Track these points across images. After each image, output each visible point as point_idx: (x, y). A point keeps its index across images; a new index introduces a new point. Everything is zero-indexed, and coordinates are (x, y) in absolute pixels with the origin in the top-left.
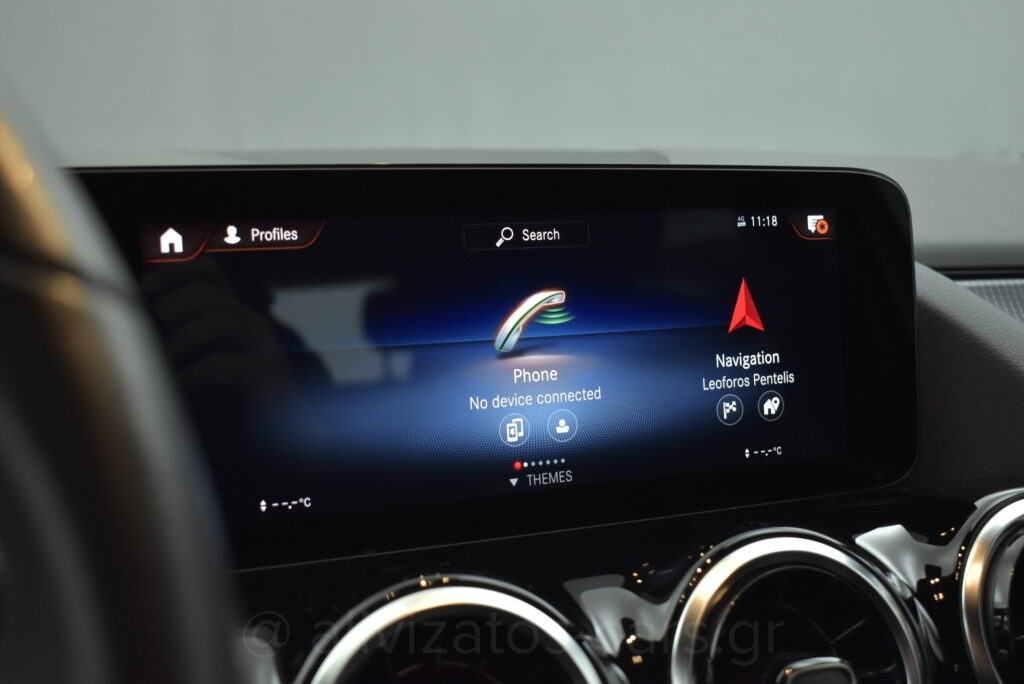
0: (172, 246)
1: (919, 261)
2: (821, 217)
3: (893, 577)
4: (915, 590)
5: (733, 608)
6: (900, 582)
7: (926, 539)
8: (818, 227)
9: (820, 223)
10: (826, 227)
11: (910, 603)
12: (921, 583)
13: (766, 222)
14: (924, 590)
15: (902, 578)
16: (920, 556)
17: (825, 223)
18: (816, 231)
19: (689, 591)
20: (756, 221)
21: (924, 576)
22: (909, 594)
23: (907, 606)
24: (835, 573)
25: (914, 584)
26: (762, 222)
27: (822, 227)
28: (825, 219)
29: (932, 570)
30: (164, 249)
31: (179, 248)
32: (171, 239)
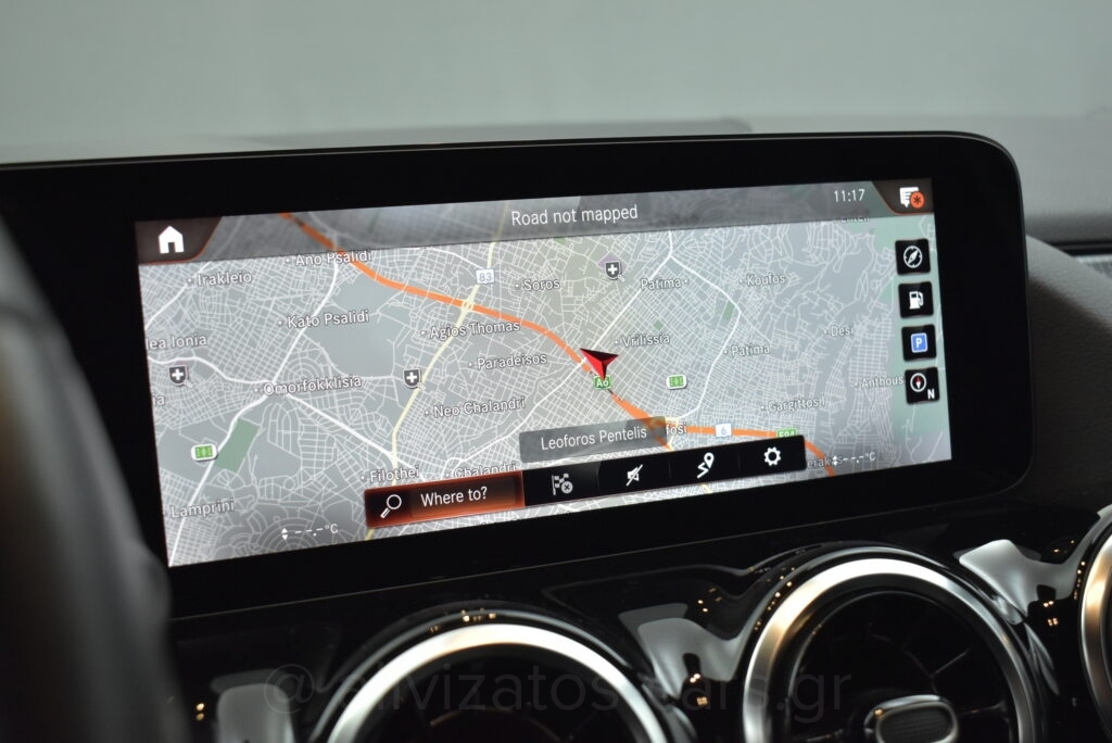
0: (171, 245)
1: (1033, 235)
2: (916, 189)
3: (1000, 600)
4: (1026, 615)
5: (815, 638)
6: (1009, 606)
7: (1039, 555)
8: (913, 200)
9: (914, 196)
10: (922, 200)
11: (1020, 629)
12: (1032, 606)
13: (852, 197)
14: (1035, 615)
15: (1012, 602)
16: (1031, 575)
17: (920, 195)
18: (910, 205)
19: (766, 617)
20: (840, 196)
21: (1036, 599)
22: (1018, 620)
23: (1017, 633)
24: (934, 599)
25: (1025, 607)
26: (847, 197)
27: (917, 200)
28: (920, 191)
29: (1045, 593)
30: (164, 249)
31: (179, 248)
32: (171, 238)
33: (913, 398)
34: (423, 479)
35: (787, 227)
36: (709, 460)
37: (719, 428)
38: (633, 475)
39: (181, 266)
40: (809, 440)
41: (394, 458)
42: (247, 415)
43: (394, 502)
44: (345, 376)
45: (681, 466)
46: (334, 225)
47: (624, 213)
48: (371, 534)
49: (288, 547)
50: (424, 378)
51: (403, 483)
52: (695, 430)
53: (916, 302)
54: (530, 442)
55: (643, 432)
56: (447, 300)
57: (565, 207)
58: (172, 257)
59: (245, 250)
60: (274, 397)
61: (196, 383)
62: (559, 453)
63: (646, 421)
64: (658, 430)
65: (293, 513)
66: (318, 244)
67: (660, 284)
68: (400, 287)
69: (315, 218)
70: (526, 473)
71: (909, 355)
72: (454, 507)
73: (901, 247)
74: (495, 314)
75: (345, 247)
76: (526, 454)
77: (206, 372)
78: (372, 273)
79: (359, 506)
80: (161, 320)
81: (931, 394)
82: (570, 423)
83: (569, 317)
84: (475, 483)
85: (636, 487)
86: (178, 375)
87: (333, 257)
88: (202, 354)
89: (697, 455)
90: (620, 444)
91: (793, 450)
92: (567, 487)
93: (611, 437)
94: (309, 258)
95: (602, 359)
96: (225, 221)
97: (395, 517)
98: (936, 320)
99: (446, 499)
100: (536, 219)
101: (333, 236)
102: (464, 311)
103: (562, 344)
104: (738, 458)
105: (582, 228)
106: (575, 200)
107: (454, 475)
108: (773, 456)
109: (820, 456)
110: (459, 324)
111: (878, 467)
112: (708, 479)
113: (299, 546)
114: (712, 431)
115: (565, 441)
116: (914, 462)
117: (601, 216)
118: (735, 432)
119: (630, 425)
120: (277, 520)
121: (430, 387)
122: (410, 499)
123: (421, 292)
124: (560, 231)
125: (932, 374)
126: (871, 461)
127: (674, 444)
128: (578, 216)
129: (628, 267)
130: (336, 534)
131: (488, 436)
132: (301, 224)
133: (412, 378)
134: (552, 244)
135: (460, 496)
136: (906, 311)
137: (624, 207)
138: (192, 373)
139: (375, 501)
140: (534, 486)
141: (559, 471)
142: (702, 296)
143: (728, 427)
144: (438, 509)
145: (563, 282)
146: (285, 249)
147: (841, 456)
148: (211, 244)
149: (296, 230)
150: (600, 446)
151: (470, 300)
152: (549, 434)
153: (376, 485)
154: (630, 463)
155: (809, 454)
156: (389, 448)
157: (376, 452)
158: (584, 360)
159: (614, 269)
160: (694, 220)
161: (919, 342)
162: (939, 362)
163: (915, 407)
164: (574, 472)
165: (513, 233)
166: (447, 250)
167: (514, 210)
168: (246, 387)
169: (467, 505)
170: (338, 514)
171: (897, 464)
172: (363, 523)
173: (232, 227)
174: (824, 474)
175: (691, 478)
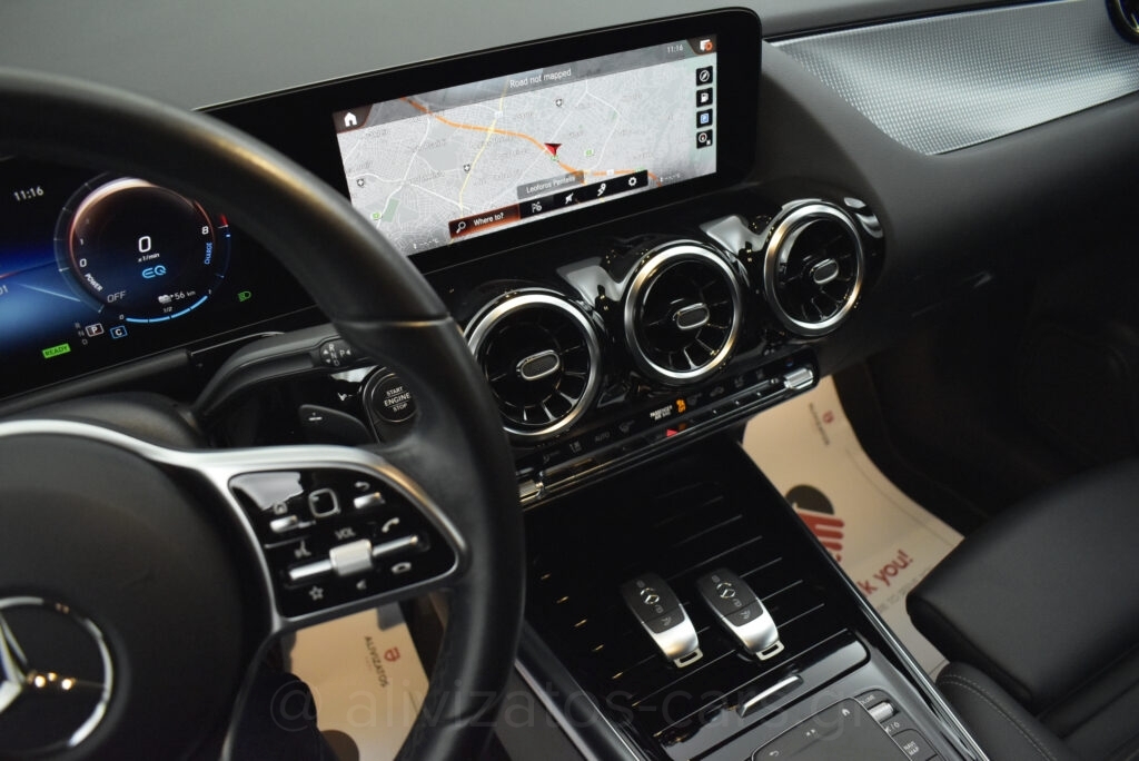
0: (351, 122)
2: (708, 41)
4: (738, 256)
8: (707, 47)
9: (707, 45)
10: (711, 46)
13: (676, 49)
15: (732, 251)
16: (744, 235)
17: (710, 44)
18: (705, 49)
20: (671, 49)
21: (744, 248)
22: (735, 259)
25: (738, 253)
26: (674, 50)
27: (709, 47)
28: (710, 42)
29: (749, 245)
30: (348, 124)
31: (355, 123)
32: (350, 118)
33: (700, 145)
34: (475, 213)
35: (644, 69)
36: (603, 187)
37: (608, 172)
38: (569, 198)
39: (356, 131)
40: (650, 172)
41: (461, 206)
42: (394, 196)
43: (462, 225)
44: (436, 172)
45: (590, 192)
46: (426, 100)
47: (564, 74)
48: (453, 241)
49: (417, 252)
50: (472, 167)
51: (466, 216)
52: (598, 174)
53: (704, 98)
54: (521, 190)
55: (573, 178)
56: (481, 129)
57: (536, 75)
58: (352, 128)
59: (386, 119)
60: (405, 186)
61: (369, 185)
62: (535, 193)
63: (574, 173)
64: (580, 176)
65: (418, 236)
66: (420, 110)
67: (582, 106)
68: (459, 126)
69: (417, 98)
70: (521, 204)
71: (699, 125)
72: (489, 224)
73: (699, 71)
74: (504, 133)
75: (433, 110)
76: (520, 196)
77: (373, 179)
78: (445, 122)
79: (447, 229)
80: (350, 158)
81: (709, 142)
82: (540, 179)
83: (538, 129)
84: (497, 212)
85: (570, 204)
86: (361, 183)
87: (427, 116)
88: (370, 171)
89: (598, 186)
90: (563, 185)
91: (642, 177)
92: (539, 208)
93: (559, 182)
94: (415, 118)
95: (554, 147)
96: (375, 106)
97: (463, 232)
98: (714, 106)
99: (485, 221)
100: (522, 83)
101: (426, 106)
102: (489, 133)
103: (535, 142)
104: (616, 184)
105: (545, 84)
106: (540, 71)
107: (489, 210)
108: (632, 182)
109: (654, 178)
110: (487, 140)
111: (682, 180)
112: (602, 196)
113: (422, 250)
114: (605, 174)
115: (538, 187)
116: (698, 175)
117: (553, 76)
118: (616, 172)
119: (567, 176)
120: (411, 241)
121: (475, 171)
122: (469, 223)
123: (469, 127)
124: (533, 87)
125: (709, 133)
126: (678, 177)
127: (588, 182)
128: (542, 78)
129: (566, 100)
130: (437, 243)
131: (503, 190)
132: (410, 102)
133: (467, 168)
134: (530, 94)
135: (491, 219)
136: (699, 104)
137: (564, 71)
138: (367, 180)
139: (453, 226)
140: (524, 209)
141: (535, 201)
142: (601, 110)
143: (612, 171)
144: (482, 226)
145: (536, 111)
146: (404, 115)
147: (664, 177)
148: (369, 118)
149: (409, 105)
150: (553, 188)
151: (492, 128)
152: (530, 185)
153: (454, 219)
154: (567, 193)
155: (650, 178)
156: (458, 201)
157: (452, 204)
158: (546, 148)
159: (559, 103)
160: (598, 72)
161: (704, 118)
162: (713, 127)
163: (701, 150)
164: (542, 201)
165: (511, 91)
166: (480, 105)
167: (511, 80)
168: (392, 184)
169: (495, 222)
170: (438, 234)
171: (690, 177)
172: (449, 236)
173: (379, 108)
174: (655, 186)
175: (595, 196)
